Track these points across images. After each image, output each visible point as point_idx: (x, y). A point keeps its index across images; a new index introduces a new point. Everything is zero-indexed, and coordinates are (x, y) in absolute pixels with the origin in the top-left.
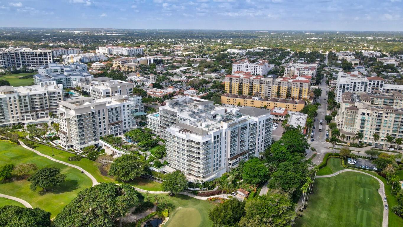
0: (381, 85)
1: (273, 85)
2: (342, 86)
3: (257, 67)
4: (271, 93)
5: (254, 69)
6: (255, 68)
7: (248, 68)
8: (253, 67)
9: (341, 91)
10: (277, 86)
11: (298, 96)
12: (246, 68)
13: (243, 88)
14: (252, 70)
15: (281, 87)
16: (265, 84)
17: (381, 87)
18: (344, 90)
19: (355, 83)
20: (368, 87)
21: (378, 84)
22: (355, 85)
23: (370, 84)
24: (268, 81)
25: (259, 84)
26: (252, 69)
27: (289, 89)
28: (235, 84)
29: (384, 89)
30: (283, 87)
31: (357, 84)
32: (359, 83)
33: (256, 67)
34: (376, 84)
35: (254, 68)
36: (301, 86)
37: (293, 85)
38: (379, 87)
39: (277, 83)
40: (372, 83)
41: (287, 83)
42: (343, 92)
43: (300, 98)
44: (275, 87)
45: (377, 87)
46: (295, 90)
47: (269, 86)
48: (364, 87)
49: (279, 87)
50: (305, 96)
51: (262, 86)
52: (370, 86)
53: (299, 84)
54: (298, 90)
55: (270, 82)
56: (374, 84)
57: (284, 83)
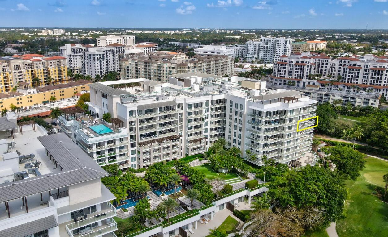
0: (124, 50)
1: (24, 70)
10: (30, 70)
15: (35, 70)
16: (13, 70)
21: (122, 50)
22: (107, 54)
24: (16, 64)
27: (46, 71)
29: (125, 55)
30: (37, 70)
36: (58, 65)
37: (50, 64)
38: (123, 53)
39: (27, 65)
40: (118, 49)
41: (42, 64)
42: (101, 63)
43: (61, 80)
44: (27, 73)
45: (122, 53)
46: (53, 71)
47: (19, 72)
48: (112, 54)
49: (32, 71)
50: (65, 76)
51: (8, 73)
52: (117, 53)
53: (56, 62)
54: (57, 70)
55: (20, 65)
56: (119, 50)
57: (38, 64)
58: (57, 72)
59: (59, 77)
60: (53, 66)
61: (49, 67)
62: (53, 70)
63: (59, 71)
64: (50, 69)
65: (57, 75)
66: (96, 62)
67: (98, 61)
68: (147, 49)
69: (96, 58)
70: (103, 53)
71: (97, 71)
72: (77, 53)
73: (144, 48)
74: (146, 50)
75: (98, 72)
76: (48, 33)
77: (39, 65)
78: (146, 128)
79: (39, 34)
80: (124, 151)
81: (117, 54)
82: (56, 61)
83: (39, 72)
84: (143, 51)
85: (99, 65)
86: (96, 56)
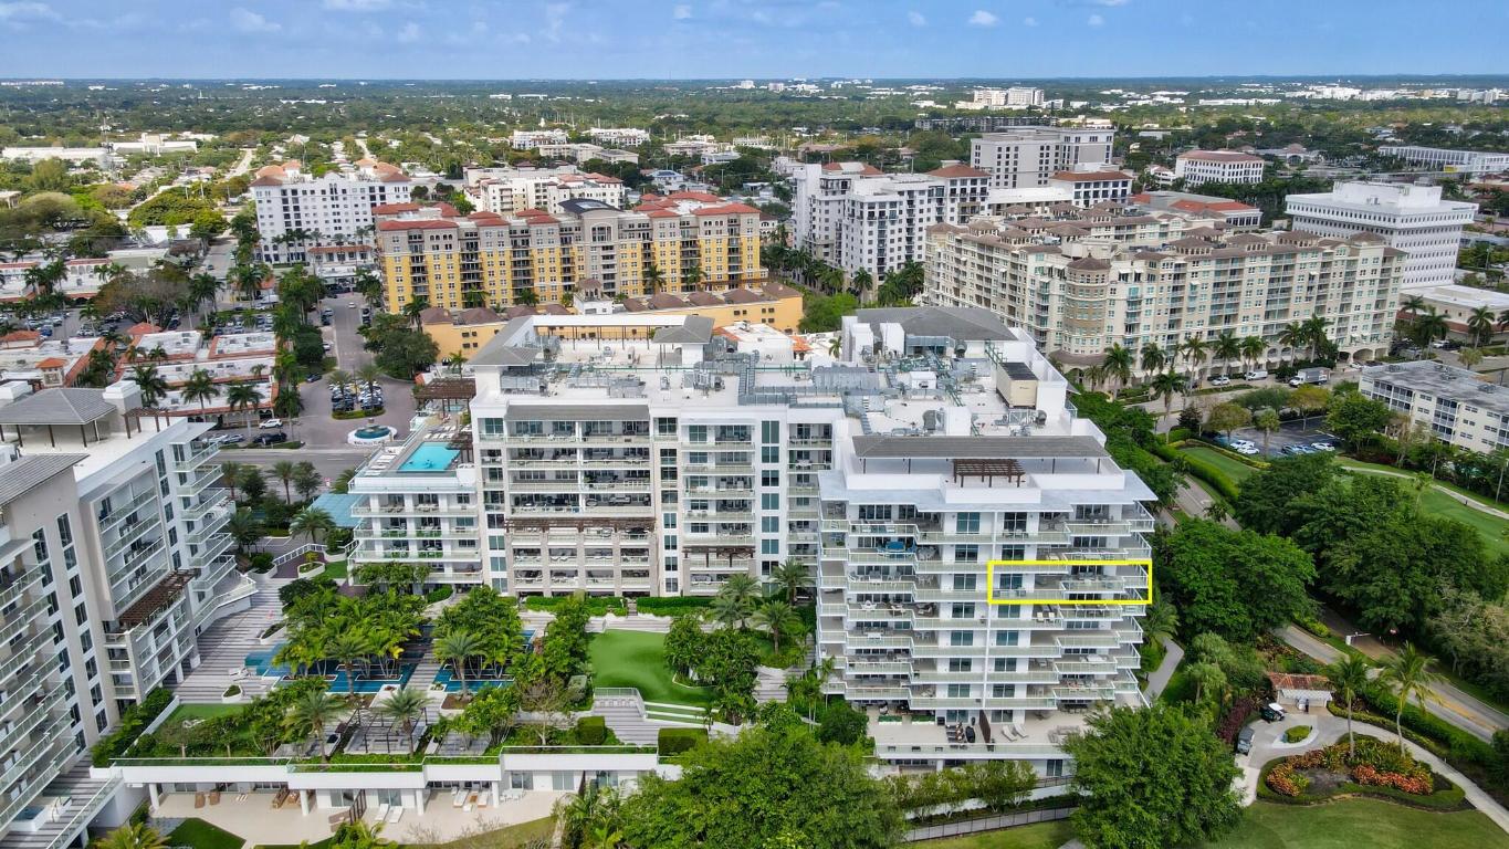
0: (984, 191)
1: (623, 241)
2: (877, 211)
3: (382, 189)
4: (616, 280)
5: (368, 201)
6: (373, 198)
7: (340, 202)
8: (362, 190)
9: (875, 228)
10: (639, 243)
11: (725, 272)
12: (329, 202)
13: (486, 276)
14: (360, 209)
15: (656, 245)
16: (589, 242)
17: (983, 200)
18: (882, 224)
19: (910, 193)
20: (948, 204)
21: (973, 190)
22: (910, 203)
23: (953, 192)
24: (596, 225)
25: (557, 245)
26: (360, 202)
27: (690, 249)
28: (443, 261)
29: (990, 206)
30: (663, 245)
31: (918, 197)
32: (922, 192)
33: (377, 193)
34: (969, 191)
35: (368, 198)
36: (731, 232)
37: (703, 229)
38: (979, 200)
39: (636, 227)
40: (958, 188)
41: (678, 226)
42: (882, 233)
43: (734, 281)
44: (629, 251)
45: (973, 199)
46: (714, 250)
47: (604, 248)
48: (934, 204)
49: (647, 246)
50: (752, 266)
51: (575, 249)
52: (953, 201)
53: (725, 223)
54: (725, 247)
55: (609, 228)
56: (963, 191)
57: (667, 226)
58: (725, 255)
59: (730, 268)
60: (713, 236)
61: (702, 238)
62: (713, 246)
63: (731, 251)
64: (702, 243)
65: (725, 264)
66: (866, 228)
67: (871, 224)
68: (1092, 189)
69: (866, 215)
70: (896, 198)
71: (866, 256)
72: (834, 193)
73: (1078, 186)
74: (1086, 194)
75: (870, 261)
76: (989, 100)
77: (668, 230)
78: (558, 477)
79: (961, 105)
80: (470, 533)
81: (955, 205)
82: (724, 219)
83: (668, 248)
84: (1071, 197)
85: (875, 238)
86: (866, 207)
